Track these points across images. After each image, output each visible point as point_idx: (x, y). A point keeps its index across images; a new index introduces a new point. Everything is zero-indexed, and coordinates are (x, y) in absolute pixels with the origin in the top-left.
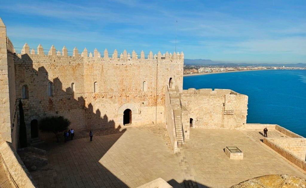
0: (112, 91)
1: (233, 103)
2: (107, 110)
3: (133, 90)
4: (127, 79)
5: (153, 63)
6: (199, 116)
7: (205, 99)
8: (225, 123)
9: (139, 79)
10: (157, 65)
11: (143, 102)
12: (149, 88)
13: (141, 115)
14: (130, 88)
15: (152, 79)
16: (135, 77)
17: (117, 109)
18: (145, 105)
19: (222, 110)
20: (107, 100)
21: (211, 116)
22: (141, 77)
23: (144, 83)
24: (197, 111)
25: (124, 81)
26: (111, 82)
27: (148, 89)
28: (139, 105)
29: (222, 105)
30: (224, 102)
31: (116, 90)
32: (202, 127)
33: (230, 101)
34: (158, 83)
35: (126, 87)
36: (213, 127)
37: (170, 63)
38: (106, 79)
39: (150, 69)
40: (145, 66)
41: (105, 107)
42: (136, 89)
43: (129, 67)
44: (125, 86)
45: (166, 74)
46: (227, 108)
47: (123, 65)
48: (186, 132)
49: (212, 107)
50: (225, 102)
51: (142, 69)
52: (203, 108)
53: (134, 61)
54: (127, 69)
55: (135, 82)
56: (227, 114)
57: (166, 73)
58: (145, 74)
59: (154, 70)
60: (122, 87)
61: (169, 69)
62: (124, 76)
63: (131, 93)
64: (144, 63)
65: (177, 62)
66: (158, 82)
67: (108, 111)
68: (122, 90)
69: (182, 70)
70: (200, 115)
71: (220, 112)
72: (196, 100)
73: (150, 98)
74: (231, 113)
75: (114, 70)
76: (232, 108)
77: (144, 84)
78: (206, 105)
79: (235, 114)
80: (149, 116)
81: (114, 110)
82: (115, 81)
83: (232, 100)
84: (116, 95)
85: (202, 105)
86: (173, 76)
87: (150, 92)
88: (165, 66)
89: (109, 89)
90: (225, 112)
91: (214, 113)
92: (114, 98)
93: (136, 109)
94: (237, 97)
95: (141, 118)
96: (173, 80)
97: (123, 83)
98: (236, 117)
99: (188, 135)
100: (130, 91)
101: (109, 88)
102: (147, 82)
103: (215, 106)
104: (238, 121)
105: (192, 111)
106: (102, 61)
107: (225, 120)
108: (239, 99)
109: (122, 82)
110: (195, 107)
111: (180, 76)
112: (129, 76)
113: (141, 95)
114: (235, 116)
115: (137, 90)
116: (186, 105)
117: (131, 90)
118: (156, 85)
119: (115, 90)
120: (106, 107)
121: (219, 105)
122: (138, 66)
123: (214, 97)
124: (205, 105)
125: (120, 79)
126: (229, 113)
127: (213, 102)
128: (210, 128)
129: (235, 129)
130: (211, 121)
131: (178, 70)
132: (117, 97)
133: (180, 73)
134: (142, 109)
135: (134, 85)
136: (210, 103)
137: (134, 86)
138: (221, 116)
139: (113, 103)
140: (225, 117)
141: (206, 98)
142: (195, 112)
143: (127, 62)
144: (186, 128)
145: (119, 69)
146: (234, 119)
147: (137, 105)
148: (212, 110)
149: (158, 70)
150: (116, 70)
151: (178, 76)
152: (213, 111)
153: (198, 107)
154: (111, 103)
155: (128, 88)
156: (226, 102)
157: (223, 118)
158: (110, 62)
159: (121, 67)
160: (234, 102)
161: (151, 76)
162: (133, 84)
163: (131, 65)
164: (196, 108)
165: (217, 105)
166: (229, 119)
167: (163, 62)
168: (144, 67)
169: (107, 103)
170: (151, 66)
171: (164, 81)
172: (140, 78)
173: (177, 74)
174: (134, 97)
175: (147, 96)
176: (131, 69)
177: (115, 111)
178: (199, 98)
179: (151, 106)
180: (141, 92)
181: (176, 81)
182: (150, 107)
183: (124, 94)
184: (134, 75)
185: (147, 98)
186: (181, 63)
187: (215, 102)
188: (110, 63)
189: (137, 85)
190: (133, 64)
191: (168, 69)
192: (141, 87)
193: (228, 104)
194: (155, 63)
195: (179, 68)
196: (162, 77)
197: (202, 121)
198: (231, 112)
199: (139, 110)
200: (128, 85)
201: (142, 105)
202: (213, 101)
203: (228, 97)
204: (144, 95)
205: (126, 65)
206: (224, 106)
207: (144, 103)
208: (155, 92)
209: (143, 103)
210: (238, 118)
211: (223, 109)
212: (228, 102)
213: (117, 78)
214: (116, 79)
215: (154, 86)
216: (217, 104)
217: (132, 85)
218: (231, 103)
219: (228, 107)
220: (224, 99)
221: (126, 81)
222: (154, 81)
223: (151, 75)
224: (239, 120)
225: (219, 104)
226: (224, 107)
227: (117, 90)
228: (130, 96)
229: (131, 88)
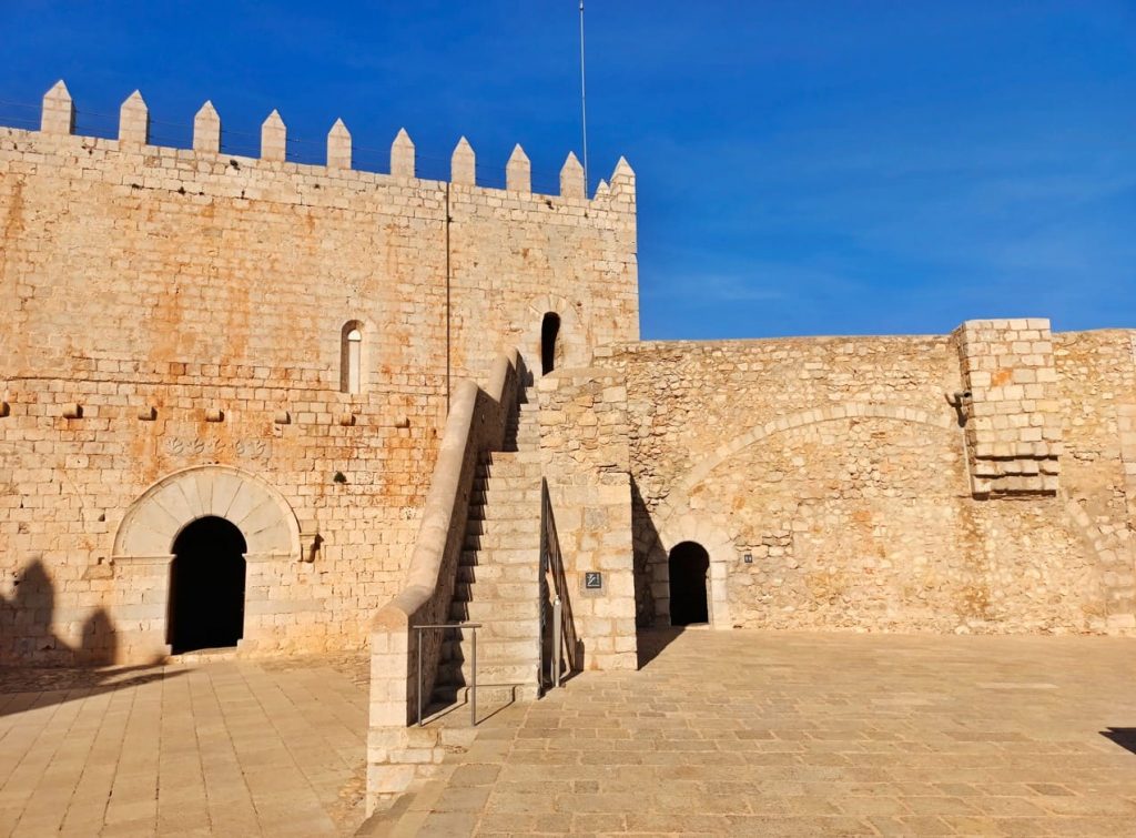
0: (83, 375)
1: (1036, 391)
2: (24, 516)
3: (262, 373)
4: (210, 293)
5: (416, 201)
6: (757, 519)
7: (791, 374)
8: (997, 578)
9: (310, 300)
10: (449, 220)
11: (342, 466)
12: (387, 371)
13: (319, 565)
14: (234, 362)
15: (408, 307)
16: (275, 286)
17: (115, 517)
18: (360, 490)
19: (951, 457)
20: (31, 435)
21: (861, 519)
22: (320, 291)
23: (354, 335)
24: (737, 477)
25: (185, 303)
26: (75, 305)
27: (380, 378)
28: (303, 491)
29: (948, 417)
30: (955, 386)
31: (114, 367)
32: (797, 619)
33: (1010, 370)
34: (454, 344)
35: (197, 347)
36: (892, 614)
37: (538, 218)
38: (36, 280)
39: (394, 240)
40: (360, 217)
41: (13, 492)
42: (287, 374)
43: (232, 214)
44: (190, 339)
45: (516, 286)
46: (995, 430)
47: (182, 191)
48: (594, 581)
49: (862, 433)
50: (968, 382)
51: (334, 234)
52: (788, 454)
53: (271, 175)
54: (217, 222)
55: (274, 321)
56: (999, 494)
57: (514, 277)
58: (354, 275)
59: (429, 247)
60: (169, 352)
61: (535, 253)
62: (192, 270)
63: (243, 394)
64: (352, 195)
65: (592, 214)
66: (454, 335)
67: (34, 528)
68: (164, 369)
69: (625, 271)
70: (761, 509)
71: (936, 483)
72: (717, 383)
73: (395, 442)
74: (1034, 484)
75: (109, 222)
76: (1035, 435)
77: (353, 346)
78: (808, 417)
79: (1072, 491)
80: (385, 577)
81: (91, 515)
82: (112, 298)
83: (1028, 361)
84: (113, 400)
85: (770, 427)
86: (564, 303)
87: (394, 398)
88: (504, 232)
89: (58, 355)
90: (985, 468)
91: (890, 492)
92: (92, 424)
93: (280, 523)
94: (1064, 346)
95: (325, 592)
96: (566, 333)
97: (178, 321)
98: (1083, 520)
99: (614, 621)
100: (234, 382)
101: (55, 343)
102: (369, 327)
103: (887, 426)
104: (1107, 557)
105: (691, 481)
106: (16, 155)
107: (990, 545)
108: (1083, 359)
109: (168, 311)
110: (716, 444)
111: (615, 303)
112: (230, 276)
113: (323, 419)
114: (1073, 507)
115: (296, 376)
116: (643, 432)
117: (243, 372)
118: (441, 352)
119: (106, 367)
120: (22, 490)
121: (922, 417)
122: (303, 211)
123: (863, 352)
124: (796, 420)
125: (156, 289)
126: (1015, 484)
127: (866, 396)
128: (863, 626)
129: (1097, 624)
130: (870, 562)
131: (602, 266)
132: (120, 422)
133: (614, 288)
134: (327, 521)
135: (268, 343)
136: (837, 404)
137: (266, 350)
138: (949, 511)
139: (84, 462)
140: (990, 516)
141: (797, 365)
142: (715, 488)
143: (213, 178)
144: (588, 543)
145: (150, 220)
146: (1069, 532)
147: (291, 491)
148: (865, 462)
149: (452, 256)
150: (121, 223)
151: (605, 303)
152: (876, 475)
153: (736, 444)
154: (70, 462)
155: (216, 361)
156: (979, 379)
157: (975, 535)
158: (83, 162)
159: (164, 206)
160: (1044, 375)
161: (406, 288)
162: (258, 331)
163: (245, 204)
164: (723, 452)
165: (907, 422)
166: (1026, 540)
167: (492, 202)
168: (347, 225)
169: (31, 460)
170: (404, 222)
171: (503, 333)
172: (318, 298)
173: (596, 294)
174: (267, 432)
175: (377, 429)
176: (246, 226)
177: (102, 526)
178: (743, 367)
179: (403, 501)
180: (322, 396)
181: (589, 339)
182: (394, 512)
183: (187, 403)
184: (272, 269)
185: (373, 443)
186: (621, 226)
187: (880, 393)
188: (78, 174)
189: (292, 345)
190: (266, 192)
191: (525, 255)
192: (324, 358)
193: (995, 394)
194: (434, 205)
195: (609, 255)
196: (486, 304)
197: (792, 563)
198: (1031, 466)
199: (310, 529)
200: (221, 341)
201: (328, 490)
202: (867, 388)
203: (988, 336)
204: (347, 417)
205: (207, 200)
206: (962, 420)
207: (349, 477)
208: (432, 400)
209: (340, 478)
210: (1106, 530)
211: (957, 450)
212: (994, 384)
213: (130, 280)
214: (123, 286)
215: (424, 361)
216: (900, 413)
217: (253, 342)
218: (1016, 392)
219: (1002, 422)
220: (954, 363)
221: (208, 304)
222: (422, 321)
223: (402, 281)
224: (1119, 545)
225: (919, 407)
226: (971, 433)
227: (127, 367)
228: (229, 416)
229: (246, 362)
